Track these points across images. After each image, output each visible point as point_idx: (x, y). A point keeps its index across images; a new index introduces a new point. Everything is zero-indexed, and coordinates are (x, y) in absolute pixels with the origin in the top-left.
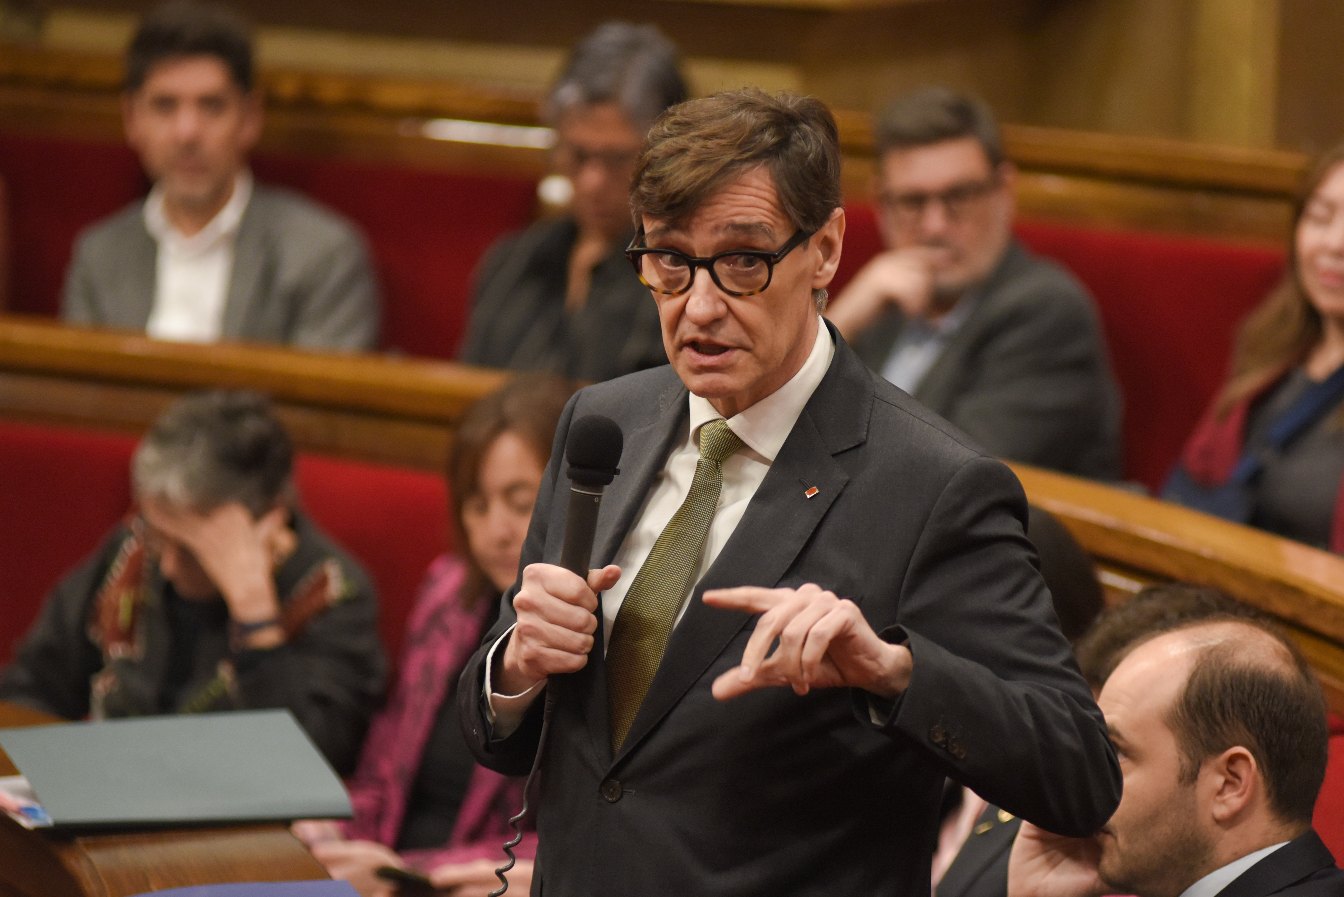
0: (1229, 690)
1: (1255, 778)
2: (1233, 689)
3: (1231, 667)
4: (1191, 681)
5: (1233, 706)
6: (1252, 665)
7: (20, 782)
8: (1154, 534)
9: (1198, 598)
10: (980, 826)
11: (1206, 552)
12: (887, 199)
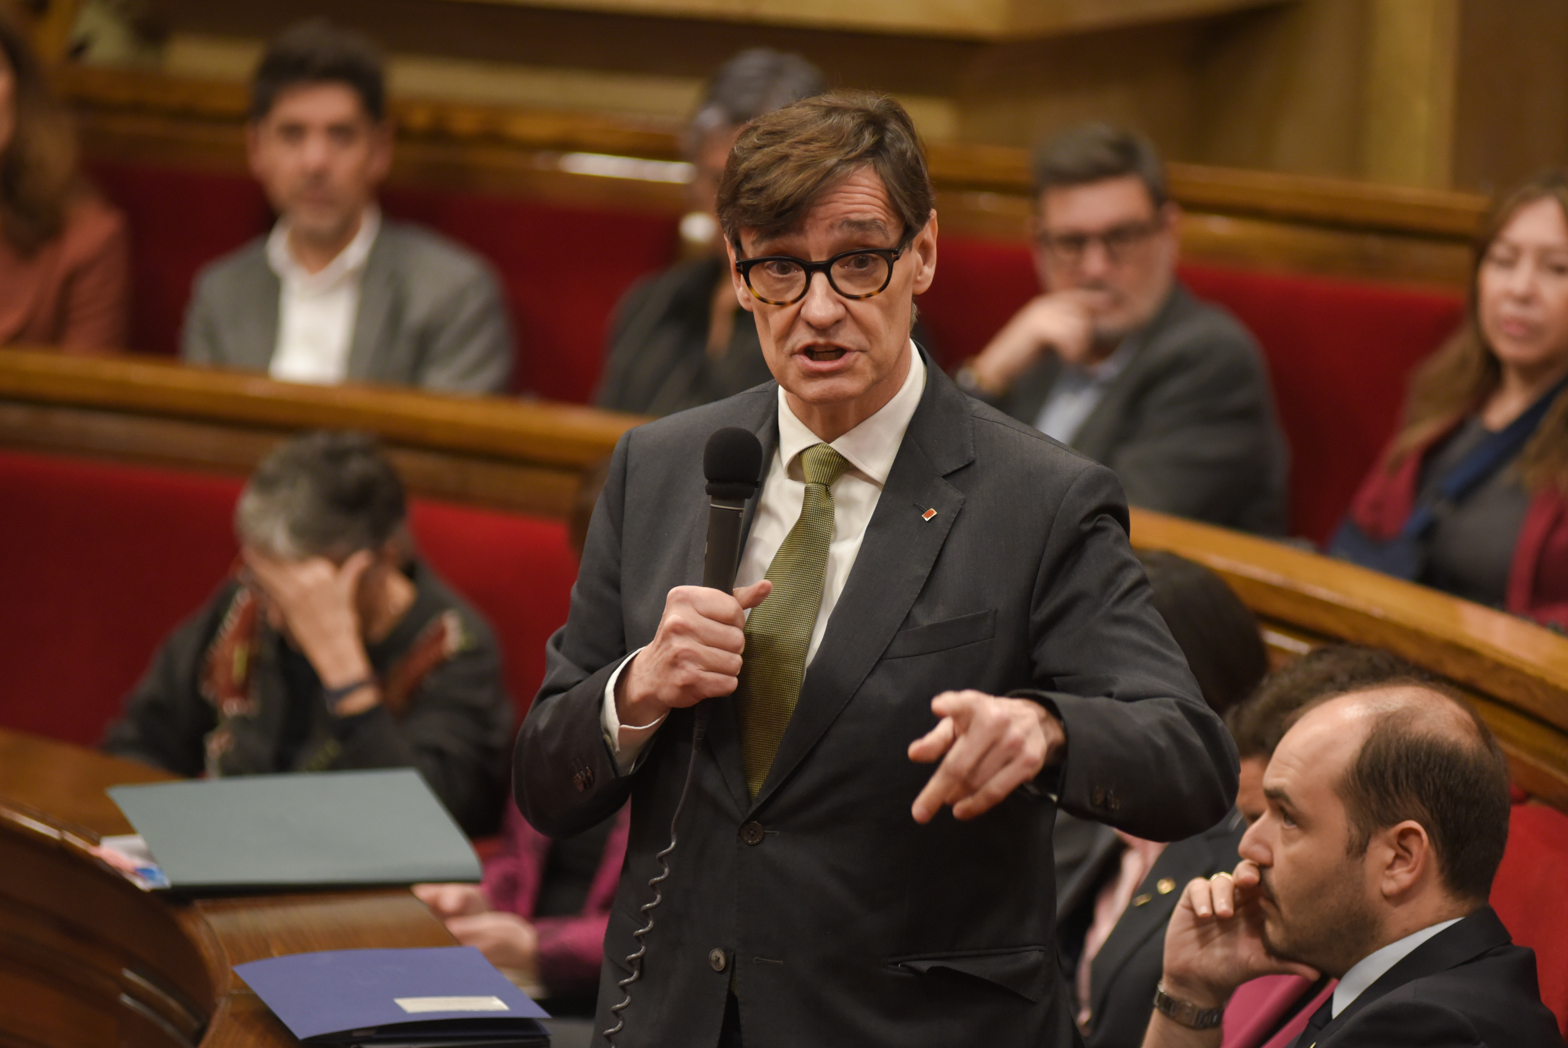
0: (1404, 760)
1: (1427, 855)
2: (1408, 759)
3: (1407, 737)
4: (1364, 750)
5: (1407, 777)
6: (1430, 736)
7: (137, 842)
8: (1322, 593)
9: (1370, 660)
10: (1139, 898)
11: (1377, 611)
12: (1045, 239)
